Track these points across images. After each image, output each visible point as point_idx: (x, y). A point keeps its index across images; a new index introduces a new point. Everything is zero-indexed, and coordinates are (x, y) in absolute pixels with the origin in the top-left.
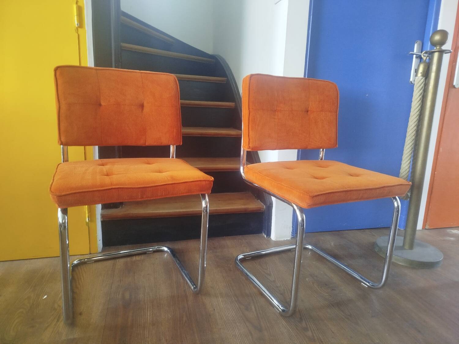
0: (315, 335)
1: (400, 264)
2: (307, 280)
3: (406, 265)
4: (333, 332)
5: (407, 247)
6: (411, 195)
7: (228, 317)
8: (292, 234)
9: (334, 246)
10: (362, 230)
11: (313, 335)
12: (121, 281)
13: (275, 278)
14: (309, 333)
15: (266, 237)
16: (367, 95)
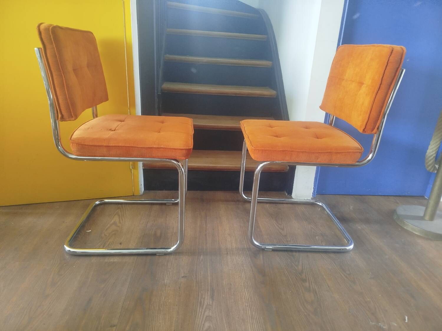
0: (311, 286)
1: (416, 233)
2: (317, 238)
3: (421, 235)
4: (329, 287)
5: (427, 218)
6: (439, 168)
7: (238, 261)
8: (313, 195)
9: (352, 209)
10: (387, 197)
11: (310, 287)
12: (155, 221)
13: (287, 233)
14: (307, 284)
15: (287, 194)
16: (408, 60)
